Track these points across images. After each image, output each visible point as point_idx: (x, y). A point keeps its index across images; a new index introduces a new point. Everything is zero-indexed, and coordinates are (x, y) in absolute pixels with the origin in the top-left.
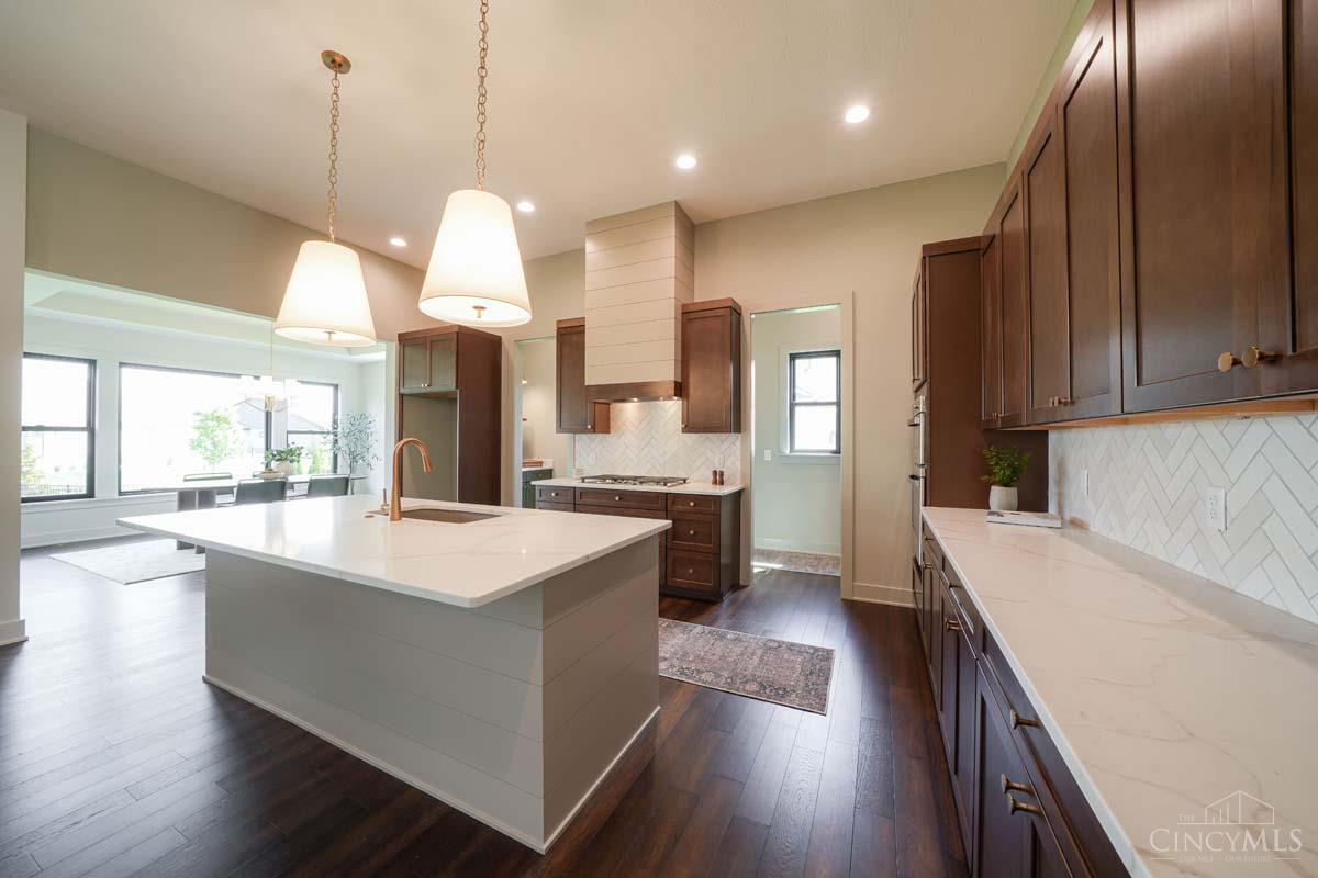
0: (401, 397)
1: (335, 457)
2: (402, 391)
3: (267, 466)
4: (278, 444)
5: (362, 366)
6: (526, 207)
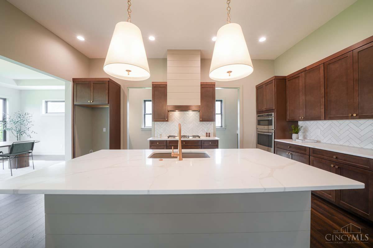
0: (75, 106)
2: (75, 103)
6: (152, 38)
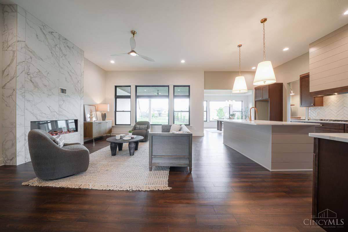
0: (256, 101)
1: (242, 116)
3: (229, 117)
4: (231, 113)
5: (247, 96)
6: (286, 49)
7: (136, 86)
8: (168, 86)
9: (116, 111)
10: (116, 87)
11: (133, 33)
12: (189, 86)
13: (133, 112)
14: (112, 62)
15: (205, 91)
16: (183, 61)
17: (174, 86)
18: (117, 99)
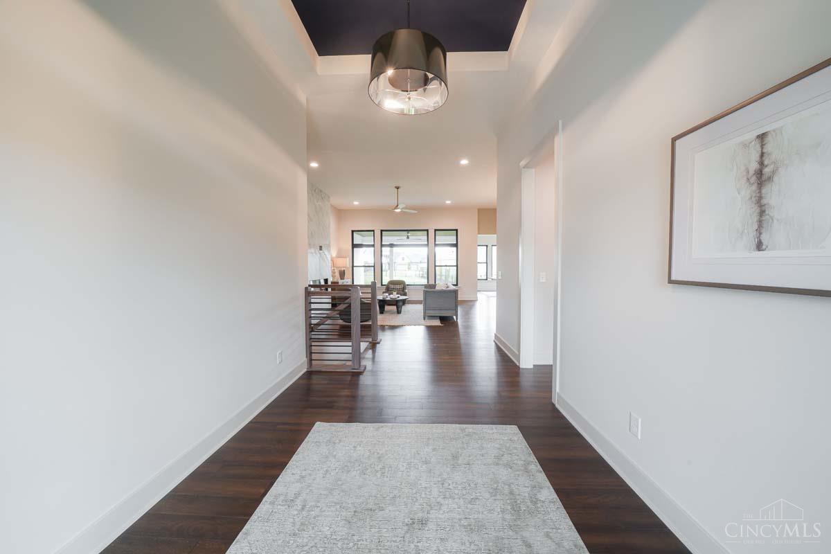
7: (382, 231)
8: (427, 230)
9: (353, 266)
10: (353, 231)
11: (398, 188)
12: (457, 230)
13: (378, 268)
14: (356, 203)
15: (479, 235)
16: (448, 202)
17: (435, 230)
18: (355, 249)
